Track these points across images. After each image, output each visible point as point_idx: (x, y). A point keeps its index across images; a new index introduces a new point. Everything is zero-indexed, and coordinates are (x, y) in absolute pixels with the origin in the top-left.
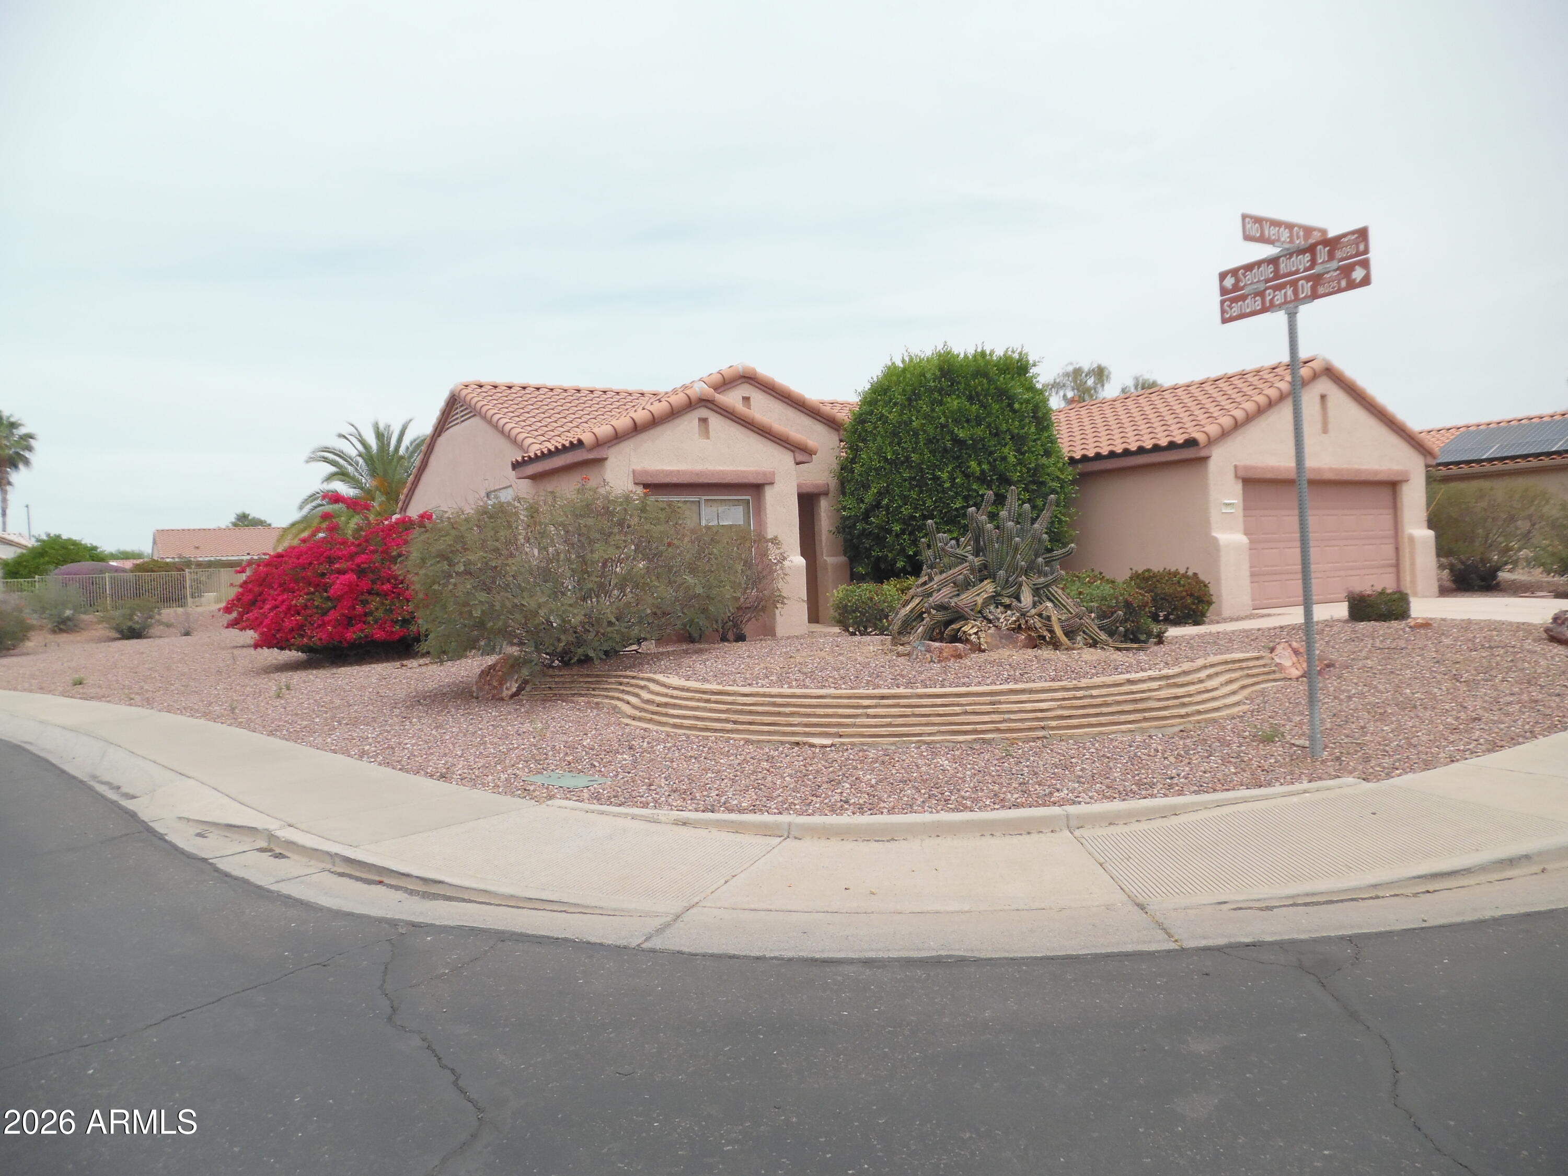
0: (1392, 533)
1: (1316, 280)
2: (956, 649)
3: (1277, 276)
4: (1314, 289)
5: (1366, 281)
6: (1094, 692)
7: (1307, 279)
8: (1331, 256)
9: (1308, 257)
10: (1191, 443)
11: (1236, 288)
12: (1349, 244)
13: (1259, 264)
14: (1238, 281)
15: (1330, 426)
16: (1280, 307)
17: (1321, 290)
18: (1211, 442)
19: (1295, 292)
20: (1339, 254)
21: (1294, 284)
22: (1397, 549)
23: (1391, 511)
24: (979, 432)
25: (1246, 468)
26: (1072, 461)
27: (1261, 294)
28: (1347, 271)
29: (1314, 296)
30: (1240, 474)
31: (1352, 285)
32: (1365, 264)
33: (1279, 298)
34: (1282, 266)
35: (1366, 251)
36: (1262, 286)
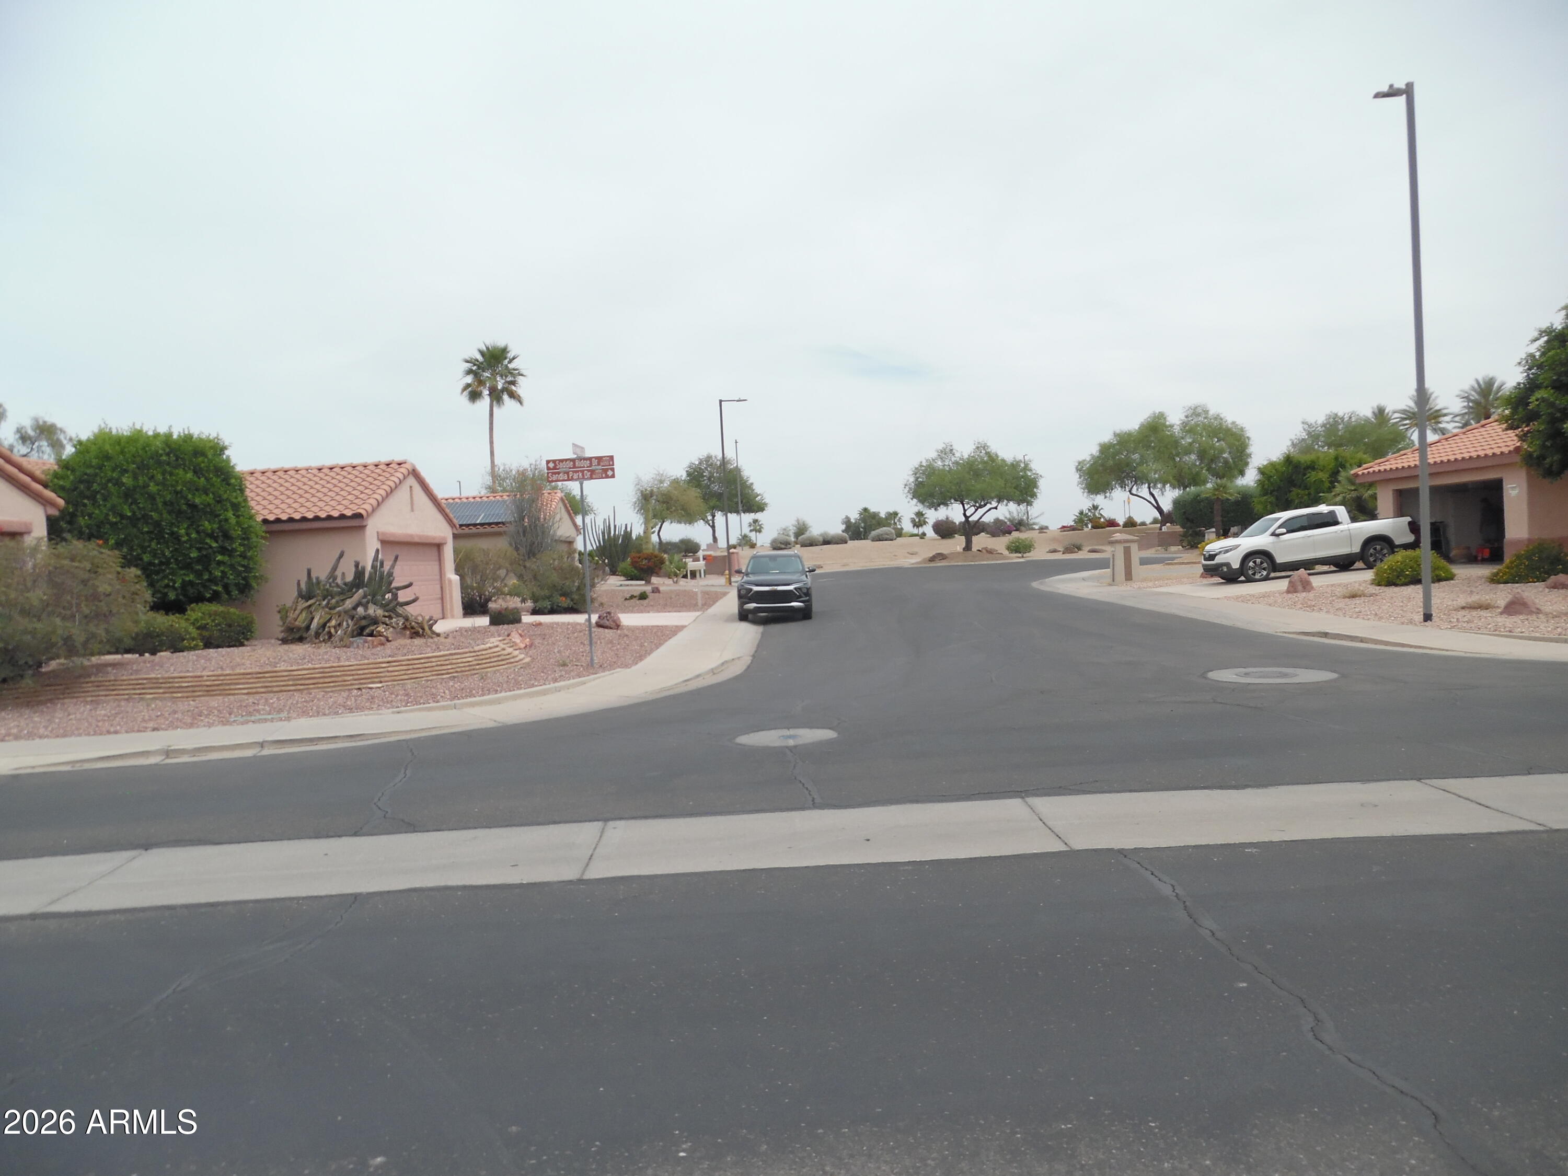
0: (438, 577)
1: (592, 472)
2: (381, 640)
3: (574, 467)
4: (591, 475)
5: (613, 476)
6: (484, 653)
7: (588, 471)
8: (599, 464)
9: (588, 462)
10: (358, 516)
11: (555, 468)
12: (606, 460)
13: (566, 460)
14: (556, 465)
15: (415, 507)
16: (576, 480)
17: (594, 476)
18: (368, 515)
19: (583, 475)
20: (602, 464)
21: (582, 472)
22: (442, 588)
23: (437, 563)
24: (210, 499)
25: (383, 534)
26: (265, 521)
27: (568, 473)
28: (605, 471)
29: (591, 478)
30: (380, 538)
31: (607, 477)
32: (613, 470)
33: (575, 476)
34: (577, 463)
35: (613, 465)
36: (568, 470)
